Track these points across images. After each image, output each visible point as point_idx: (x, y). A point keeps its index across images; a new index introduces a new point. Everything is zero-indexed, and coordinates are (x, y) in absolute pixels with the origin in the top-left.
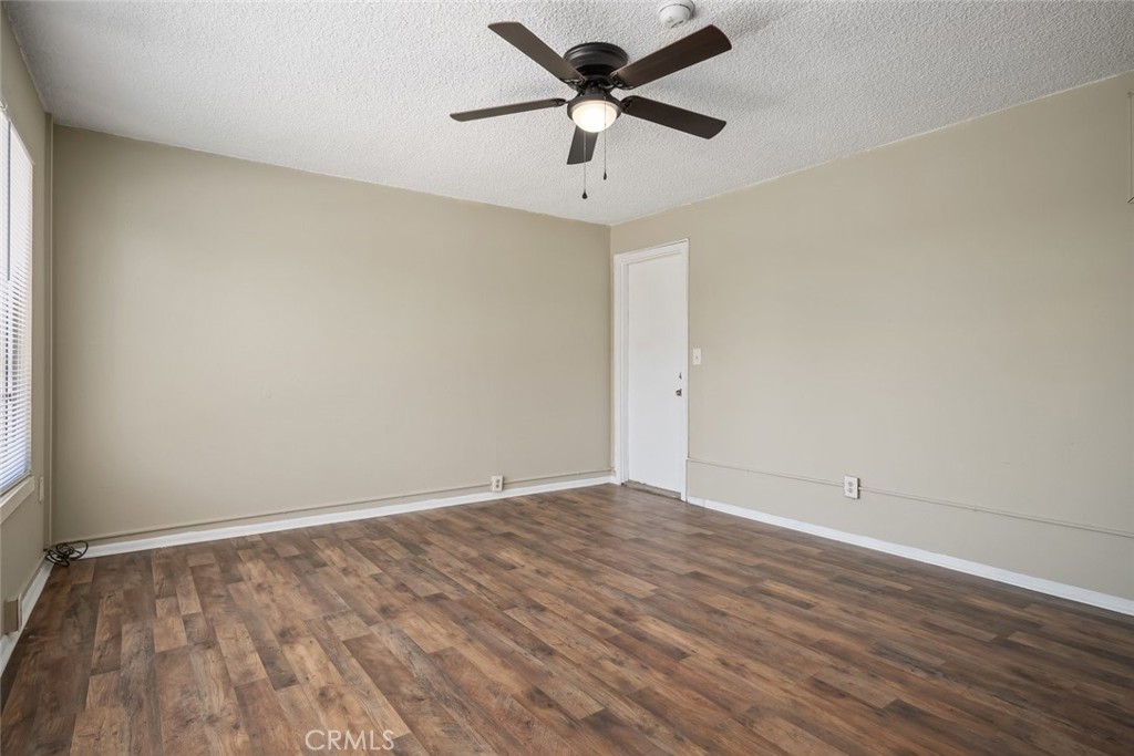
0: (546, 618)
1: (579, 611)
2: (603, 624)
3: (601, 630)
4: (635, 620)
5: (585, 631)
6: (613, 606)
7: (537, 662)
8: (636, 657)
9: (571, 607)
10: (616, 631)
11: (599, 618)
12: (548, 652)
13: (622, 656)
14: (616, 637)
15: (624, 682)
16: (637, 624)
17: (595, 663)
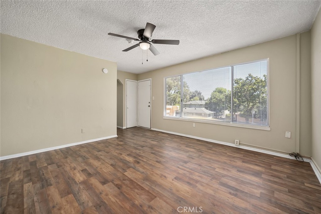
0: (155, 159)
1: (148, 162)
2: (142, 159)
3: (142, 158)
4: (135, 161)
5: (146, 157)
6: (140, 164)
7: (154, 152)
8: (137, 154)
9: (150, 163)
10: (139, 158)
11: (143, 161)
12: (152, 153)
13: (139, 154)
14: (140, 157)
15: (139, 150)
16: (135, 160)
17: (144, 152)
